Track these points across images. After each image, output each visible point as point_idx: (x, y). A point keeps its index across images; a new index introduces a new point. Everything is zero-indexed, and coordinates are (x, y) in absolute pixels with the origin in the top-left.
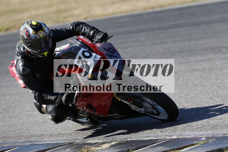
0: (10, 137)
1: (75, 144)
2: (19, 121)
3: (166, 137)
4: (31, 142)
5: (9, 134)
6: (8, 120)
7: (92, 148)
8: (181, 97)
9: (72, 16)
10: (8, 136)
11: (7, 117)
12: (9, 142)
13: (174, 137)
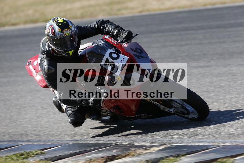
0: (54, 134)
1: (122, 145)
2: (64, 118)
3: (219, 143)
4: (75, 141)
5: (52, 131)
6: (52, 116)
7: (139, 150)
8: (238, 102)
9: (126, 8)
10: (51, 133)
11: (51, 113)
12: (51, 140)
13: (228, 144)
